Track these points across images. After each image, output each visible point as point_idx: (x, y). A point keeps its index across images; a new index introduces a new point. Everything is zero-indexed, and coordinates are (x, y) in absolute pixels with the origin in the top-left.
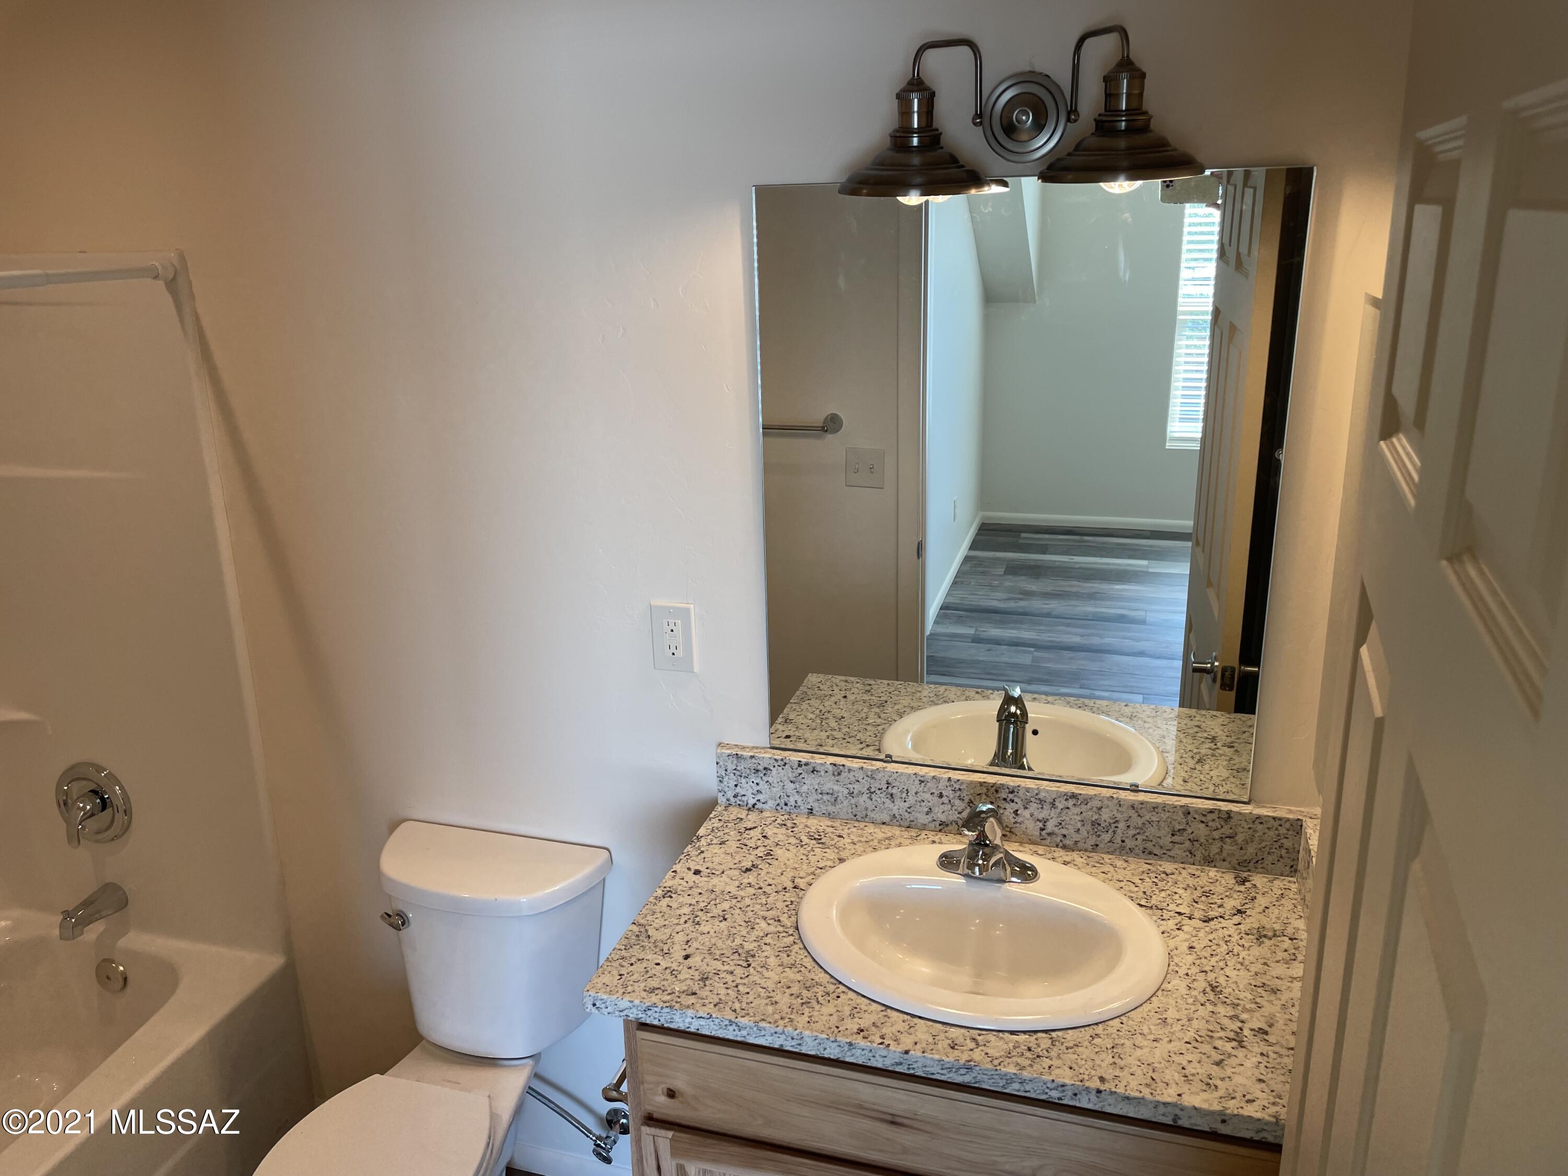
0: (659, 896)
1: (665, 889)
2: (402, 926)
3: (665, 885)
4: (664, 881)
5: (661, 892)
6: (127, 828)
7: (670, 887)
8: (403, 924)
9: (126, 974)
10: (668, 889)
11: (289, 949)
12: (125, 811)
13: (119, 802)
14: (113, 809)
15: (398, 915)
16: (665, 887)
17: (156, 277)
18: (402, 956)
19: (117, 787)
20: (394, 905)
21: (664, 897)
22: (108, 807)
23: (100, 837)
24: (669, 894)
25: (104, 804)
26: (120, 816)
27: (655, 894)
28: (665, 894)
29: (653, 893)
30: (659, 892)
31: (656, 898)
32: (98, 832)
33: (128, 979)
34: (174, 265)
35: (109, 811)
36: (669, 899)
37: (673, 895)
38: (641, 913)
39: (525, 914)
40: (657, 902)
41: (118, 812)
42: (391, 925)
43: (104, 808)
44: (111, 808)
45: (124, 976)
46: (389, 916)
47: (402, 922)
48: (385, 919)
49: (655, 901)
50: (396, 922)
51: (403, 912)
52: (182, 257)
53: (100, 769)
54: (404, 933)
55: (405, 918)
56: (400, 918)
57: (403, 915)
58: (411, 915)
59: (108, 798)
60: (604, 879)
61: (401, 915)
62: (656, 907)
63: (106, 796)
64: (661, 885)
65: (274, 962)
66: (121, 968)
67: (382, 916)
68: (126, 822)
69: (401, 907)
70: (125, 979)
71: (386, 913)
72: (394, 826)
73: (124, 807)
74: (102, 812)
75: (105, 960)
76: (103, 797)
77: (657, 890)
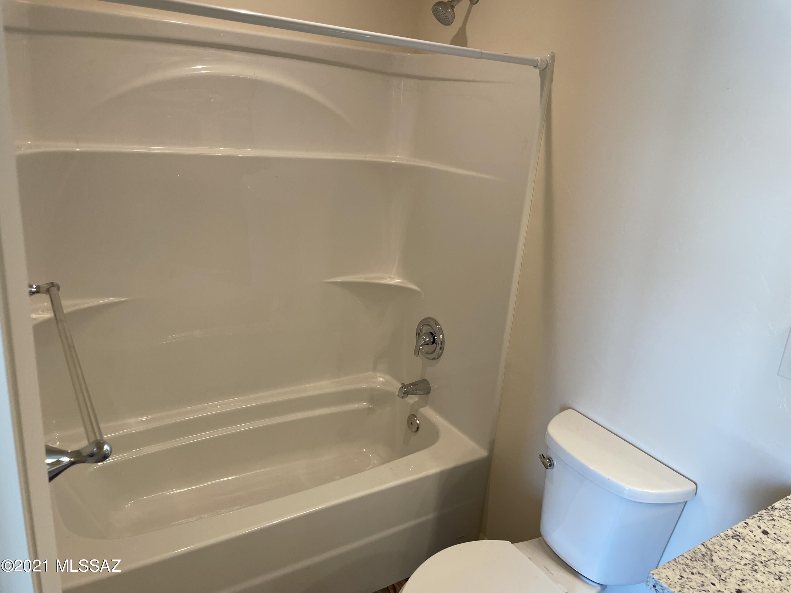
0: (729, 535)
1: (735, 533)
2: (549, 467)
3: (736, 529)
4: (736, 526)
5: (731, 533)
6: (440, 356)
7: (739, 533)
8: (550, 466)
9: (419, 425)
10: (738, 534)
11: (491, 449)
12: (441, 348)
13: (440, 343)
14: (436, 345)
15: (549, 459)
16: (735, 531)
17: (535, 67)
18: (544, 483)
19: (441, 335)
20: (548, 453)
21: (733, 538)
22: (435, 343)
23: (428, 356)
24: (738, 537)
25: (434, 341)
26: (438, 349)
27: (726, 532)
28: (735, 536)
29: (725, 531)
30: (730, 533)
31: (726, 535)
32: (428, 353)
33: (420, 429)
34: (547, 61)
35: (435, 345)
36: (736, 541)
37: (740, 540)
38: (711, 540)
39: (625, 497)
40: (726, 539)
41: (438, 347)
42: (543, 463)
43: (433, 343)
44: (436, 344)
45: (418, 426)
46: (544, 457)
47: (549, 464)
48: (541, 458)
49: (724, 537)
50: (546, 463)
51: (552, 459)
52: (553, 58)
53: (437, 324)
54: (549, 471)
55: (552, 463)
56: (549, 461)
57: (551, 461)
58: (556, 463)
59: (436, 339)
60: (686, 502)
61: (550, 460)
62: (724, 541)
63: (436, 338)
64: (733, 528)
65: (482, 453)
66: (418, 422)
67: (540, 455)
68: (440, 352)
69: (552, 456)
70: (418, 428)
71: (542, 454)
72: (564, 408)
73: (441, 346)
74: (432, 344)
75: (413, 415)
76: (435, 337)
77: (729, 530)
